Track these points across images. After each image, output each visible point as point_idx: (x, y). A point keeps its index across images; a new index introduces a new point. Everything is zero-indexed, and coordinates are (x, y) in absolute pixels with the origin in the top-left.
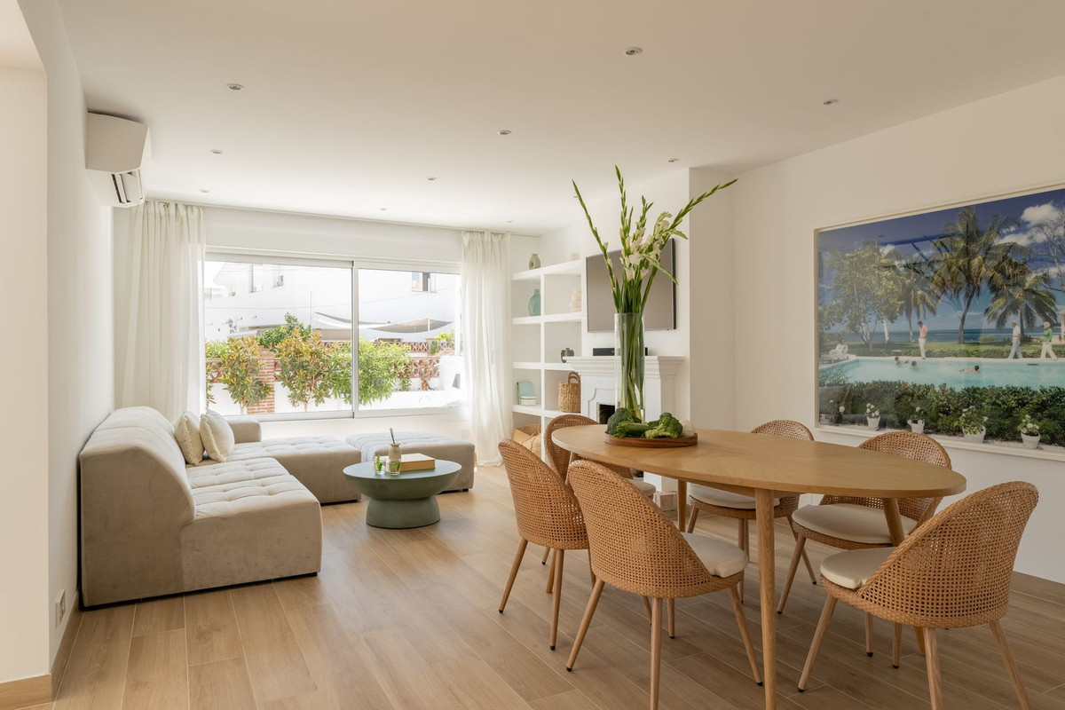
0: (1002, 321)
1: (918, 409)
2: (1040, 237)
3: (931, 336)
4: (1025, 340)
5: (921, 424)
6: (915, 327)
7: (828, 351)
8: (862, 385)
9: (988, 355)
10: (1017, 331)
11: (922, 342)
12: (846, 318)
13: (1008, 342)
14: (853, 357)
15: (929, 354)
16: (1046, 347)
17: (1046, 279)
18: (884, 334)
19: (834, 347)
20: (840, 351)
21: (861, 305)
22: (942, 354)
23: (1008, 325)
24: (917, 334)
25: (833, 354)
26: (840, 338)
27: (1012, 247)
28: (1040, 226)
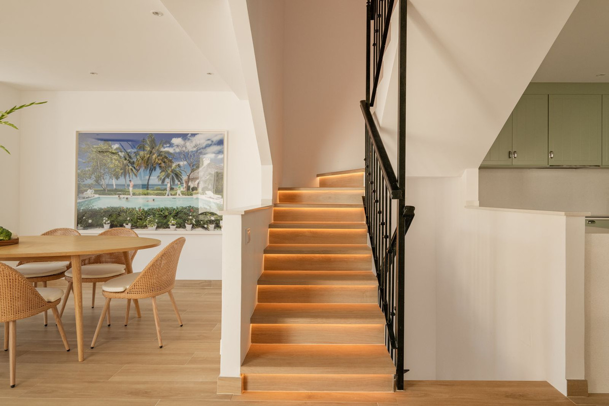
0: (163, 181)
1: (128, 219)
2: (178, 150)
3: (135, 186)
4: (172, 189)
5: (130, 225)
6: (128, 182)
7: (83, 193)
8: (101, 209)
9: (157, 194)
10: (169, 185)
11: (131, 189)
12: (93, 176)
13: (165, 189)
14: (97, 196)
15: (134, 194)
16: (179, 192)
17: (179, 166)
18: (113, 185)
19: (86, 191)
20: (90, 193)
21: (102, 171)
22: (139, 194)
23: (165, 183)
24: (129, 186)
25: (85, 195)
26: (90, 187)
27: (168, 153)
28: (178, 146)
